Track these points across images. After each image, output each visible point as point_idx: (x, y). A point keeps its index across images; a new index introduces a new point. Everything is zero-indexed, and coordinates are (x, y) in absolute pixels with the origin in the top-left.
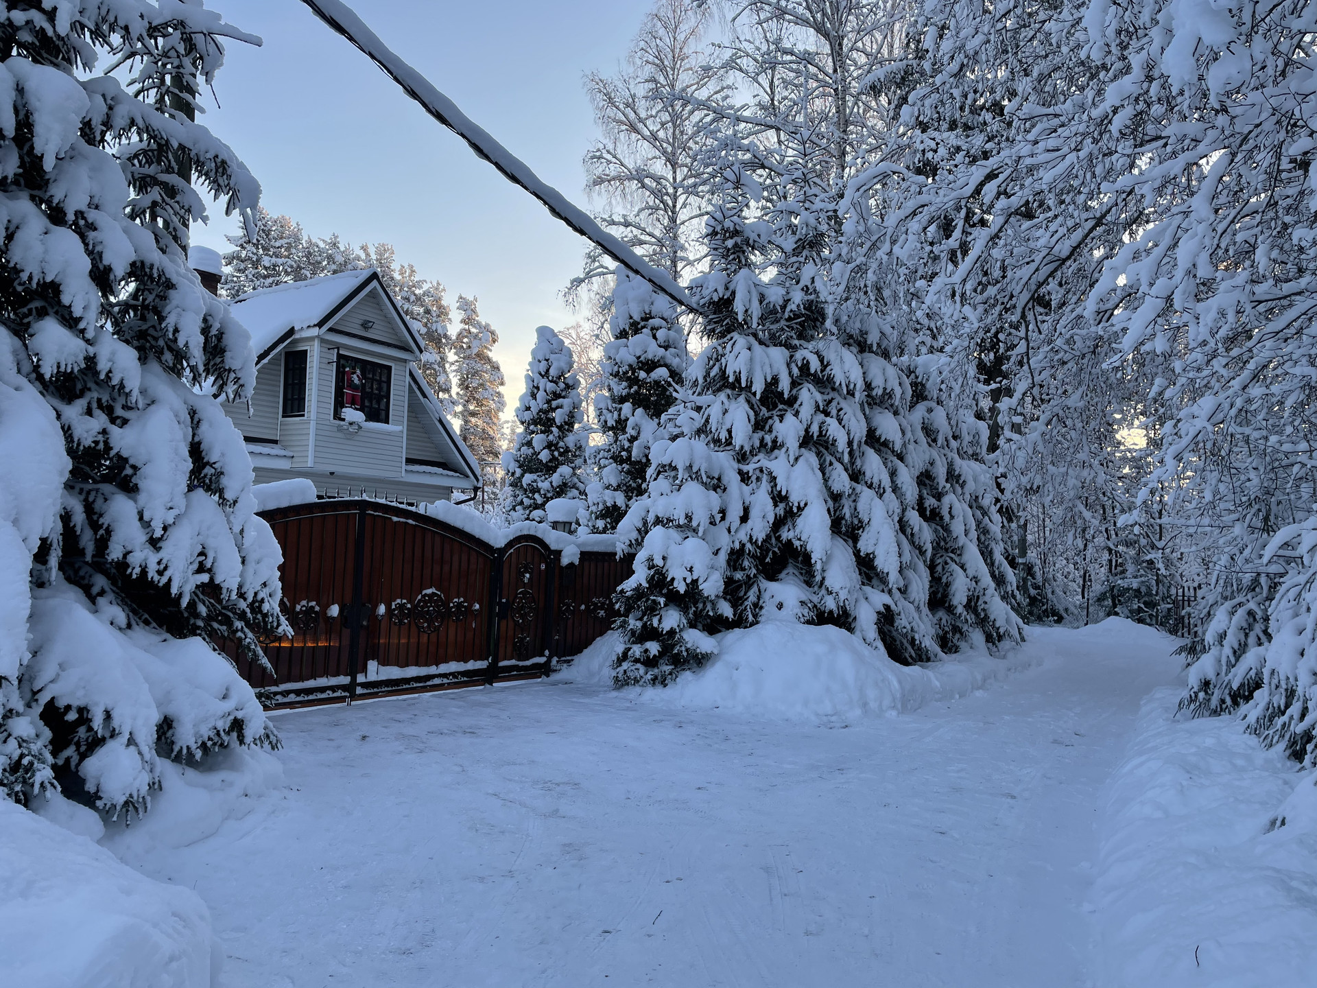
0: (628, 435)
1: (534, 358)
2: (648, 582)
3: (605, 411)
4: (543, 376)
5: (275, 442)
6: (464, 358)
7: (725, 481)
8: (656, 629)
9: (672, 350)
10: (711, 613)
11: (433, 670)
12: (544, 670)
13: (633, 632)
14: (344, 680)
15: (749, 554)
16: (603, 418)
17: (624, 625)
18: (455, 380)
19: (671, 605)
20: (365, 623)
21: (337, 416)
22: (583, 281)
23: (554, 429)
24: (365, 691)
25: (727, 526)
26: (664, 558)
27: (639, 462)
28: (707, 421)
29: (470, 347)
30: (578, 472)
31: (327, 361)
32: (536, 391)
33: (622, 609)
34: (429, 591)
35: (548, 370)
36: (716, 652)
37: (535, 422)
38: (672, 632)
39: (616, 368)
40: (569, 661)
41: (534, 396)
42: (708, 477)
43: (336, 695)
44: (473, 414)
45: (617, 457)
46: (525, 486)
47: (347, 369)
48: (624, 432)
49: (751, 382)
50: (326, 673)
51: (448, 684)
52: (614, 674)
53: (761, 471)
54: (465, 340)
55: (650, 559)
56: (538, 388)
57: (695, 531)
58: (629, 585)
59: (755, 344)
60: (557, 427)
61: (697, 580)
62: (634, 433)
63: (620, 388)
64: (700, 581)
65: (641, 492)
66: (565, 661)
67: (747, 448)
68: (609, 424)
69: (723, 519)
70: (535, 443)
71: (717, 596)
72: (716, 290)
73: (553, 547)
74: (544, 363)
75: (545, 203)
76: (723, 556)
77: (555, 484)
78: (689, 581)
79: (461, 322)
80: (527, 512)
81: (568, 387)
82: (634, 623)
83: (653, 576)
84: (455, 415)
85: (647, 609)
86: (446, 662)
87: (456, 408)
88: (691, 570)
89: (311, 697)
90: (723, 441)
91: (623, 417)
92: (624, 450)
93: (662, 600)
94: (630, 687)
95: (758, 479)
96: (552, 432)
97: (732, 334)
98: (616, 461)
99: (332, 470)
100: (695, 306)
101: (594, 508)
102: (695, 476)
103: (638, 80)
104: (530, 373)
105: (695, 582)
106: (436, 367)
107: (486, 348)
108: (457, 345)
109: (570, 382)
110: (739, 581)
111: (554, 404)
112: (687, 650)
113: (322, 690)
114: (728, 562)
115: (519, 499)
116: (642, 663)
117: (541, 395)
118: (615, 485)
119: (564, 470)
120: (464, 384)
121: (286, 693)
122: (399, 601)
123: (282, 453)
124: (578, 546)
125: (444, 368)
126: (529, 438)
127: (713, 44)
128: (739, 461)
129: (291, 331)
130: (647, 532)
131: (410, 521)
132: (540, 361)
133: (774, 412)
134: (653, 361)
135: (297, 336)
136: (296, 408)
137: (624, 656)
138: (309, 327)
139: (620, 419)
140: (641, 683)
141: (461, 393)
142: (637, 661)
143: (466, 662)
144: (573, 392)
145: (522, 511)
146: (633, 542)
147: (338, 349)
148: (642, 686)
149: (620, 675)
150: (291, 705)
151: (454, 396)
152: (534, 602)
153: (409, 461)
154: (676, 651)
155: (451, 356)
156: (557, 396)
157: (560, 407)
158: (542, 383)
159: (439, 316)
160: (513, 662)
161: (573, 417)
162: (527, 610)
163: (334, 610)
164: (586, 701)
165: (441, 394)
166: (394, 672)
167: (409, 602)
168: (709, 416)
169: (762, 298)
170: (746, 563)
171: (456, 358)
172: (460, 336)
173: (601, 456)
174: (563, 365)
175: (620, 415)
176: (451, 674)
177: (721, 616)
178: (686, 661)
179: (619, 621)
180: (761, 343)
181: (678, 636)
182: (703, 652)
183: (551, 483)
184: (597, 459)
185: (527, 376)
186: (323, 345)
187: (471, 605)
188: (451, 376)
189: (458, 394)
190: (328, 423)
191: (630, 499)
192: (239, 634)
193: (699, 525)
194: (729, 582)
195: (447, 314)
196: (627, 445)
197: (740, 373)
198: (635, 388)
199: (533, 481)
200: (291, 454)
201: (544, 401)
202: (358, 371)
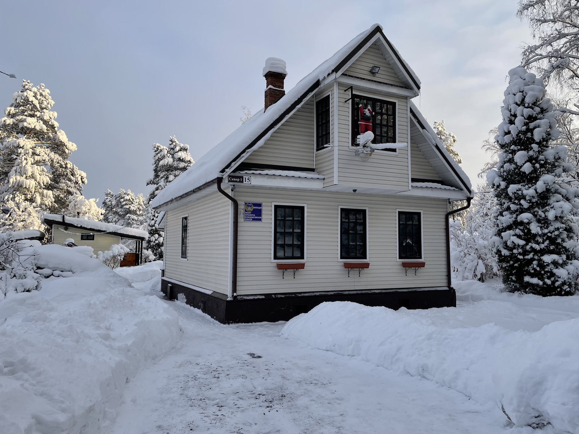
4: (519, 105)
5: (313, 169)
21: (354, 143)
31: (344, 99)
37: (516, 143)
47: (360, 105)
56: (515, 115)
60: (537, 144)
70: (516, 160)
74: (519, 94)
77: (539, 191)
80: (514, 216)
81: (543, 110)
96: (532, 148)
109: (545, 107)
119: (547, 178)
123: (318, 176)
126: (510, 156)
129: (317, 84)
135: (322, 86)
136: (325, 141)
138: (329, 75)
144: (548, 115)
145: (509, 216)
147: (351, 89)
153: (413, 180)
157: (538, 127)
161: (549, 135)
174: (537, 94)
186: (340, 88)
190: (347, 149)
199: (517, 190)
200: (322, 177)
201: (523, 124)
202: (369, 107)
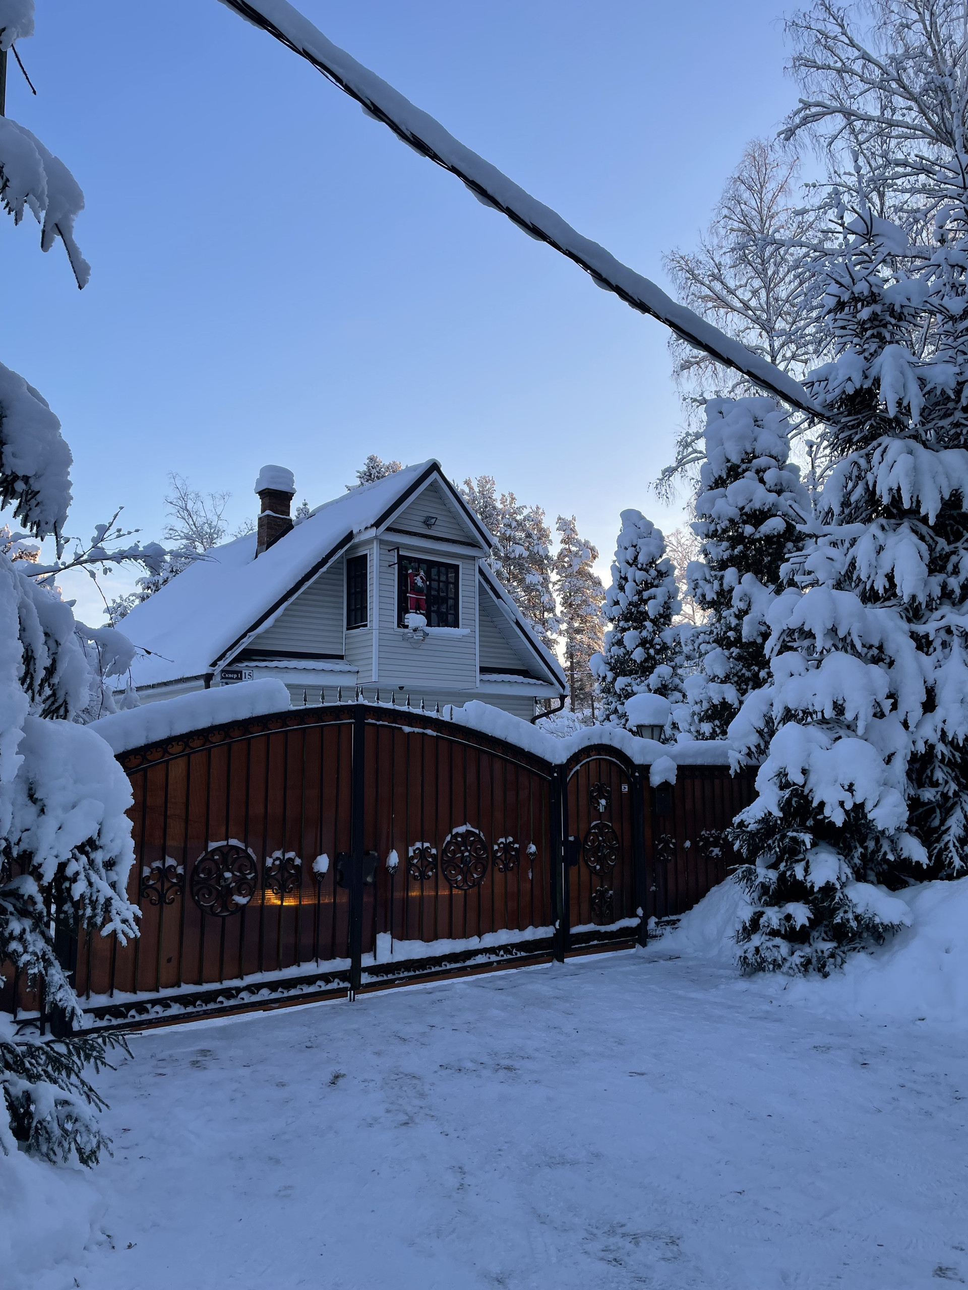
0: (734, 610)
1: (619, 546)
2: (782, 809)
3: (701, 583)
4: (631, 565)
5: (341, 657)
6: (566, 577)
7: (890, 650)
8: (801, 883)
9: (786, 494)
10: (891, 857)
11: (473, 943)
12: (640, 936)
13: (764, 888)
14: (343, 964)
15: (942, 761)
16: (699, 591)
17: (749, 876)
18: (558, 599)
19: (823, 844)
20: (369, 879)
21: (401, 624)
22: (675, 469)
23: (648, 624)
24: (375, 979)
25: (902, 718)
26: (804, 772)
27: (753, 643)
28: (853, 565)
29: (571, 565)
30: (680, 671)
31: (387, 564)
32: (623, 582)
33: (744, 851)
34: (461, 829)
35: (636, 558)
36: (908, 922)
37: (627, 617)
38: (828, 889)
39: (712, 527)
40: (674, 923)
41: (622, 588)
42: (864, 646)
43: (330, 987)
44: (578, 631)
45: (723, 639)
46: (618, 691)
47: (410, 571)
48: (729, 606)
49: (918, 502)
50: (315, 955)
51: (498, 962)
52: (740, 953)
53: (949, 631)
54: (566, 559)
55: (782, 774)
56: (626, 579)
57: (851, 727)
58: (751, 815)
59: (919, 447)
60: (652, 621)
61: (862, 805)
62: (742, 606)
63: (721, 551)
64: (868, 806)
65: (758, 684)
66: (668, 923)
67: (922, 598)
68: (708, 598)
69: (894, 707)
70: (626, 642)
71: (898, 829)
72: (850, 379)
73: (638, 760)
74: (631, 549)
75: (586, 267)
76: (900, 766)
77: (652, 687)
78: (849, 806)
79: (562, 542)
81: (661, 574)
82: (765, 874)
83: (789, 801)
84: (560, 633)
85: (783, 851)
86: (493, 930)
87: (561, 626)
88: (851, 789)
89: (293, 992)
90: (881, 591)
91: (726, 587)
92: (731, 629)
93: (807, 838)
94: (768, 975)
95: (944, 644)
96: (645, 627)
97: (879, 440)
98: (721, 645)
99: (401, 684)
100: (818, 409)
101: (697, 708)
102: (845, 645)
103: (724, 250)
104: (617, 564)
105: (859, 808)
106: (539, 587)
107: (587, 564)
108: (558, 565)
109: (663, 569)
110: (930, 802)
111: (646, 594)
112: (857, 918)
113: (310, 980)
114: (909, 774)
115: (612, 707)
116: (784, 937)
117: (629, 586)
118: (722, 676)
119: (663, 670)
120: (567, 603)
121: (253, 989)
122: (418, 845)
123: (347, 668)
124: (674, 758)
125: (547, 588)
126: (619, 635)
127: (807, 185)
128: (909, 620)
129: (350, 536)
130: (772, 733)
131: (429, 732)
132: (626, 549)
133: (959, 544)
134: (761, 512)
135: (356, 540)
136: (359, 619)
137: (754, 926)
138: (366, 528)
139: (722, 590)
140: (785, 969)
141: (565, 611)
142: (774, 933)
143: (522, 928)
144: (667, 580)
146: (754, 749)
147: (398, 549)
148: (787, 974)
149: (749, 955)
150: (264, 1005)
151: (559, 614)
152: (617, 840)
153: (483, 670)
154: (838, 920)
155: (554, 576)
156: (648, 585)
157: (653, 597)
158: (631, 572)
159: (539, 539)
160: (591, 927)
161: (669, 608)
162: (606, 851)
163: (322, 863)
164: (700, 995)
165: (546, 614)
166: (415, 949)
167: (435, 845)
168: (854, 558)
169: (922, 382)
170: (939, 775)
171: (558, 577)
172: (561, 555)
173: (700, 640)
174: (653, 549)
175: (721, 585)
176: (501, 948)
177: (908, 860)
178: (857, 935)
179: (742, 869)
180: (925, 444)
181: (838, 895)
182: (886, 922)
183: (648, 686)
184: (696, 645)
185: (613, 568)
186: (382, 546)
187: (525, 847)
188: (555, 595)
189: (562, 612)
190: (391, 631)
191: (743, 692)
192: (14, 946)
193: (856, 718)
194: (914, 803)
195: (547, 536)
196: (734, 622)
197: (899, 489)
198: (740, 548)
199: (626, 686)
200: (356, 669)
201: (634, 592)
202: (422, 573)
